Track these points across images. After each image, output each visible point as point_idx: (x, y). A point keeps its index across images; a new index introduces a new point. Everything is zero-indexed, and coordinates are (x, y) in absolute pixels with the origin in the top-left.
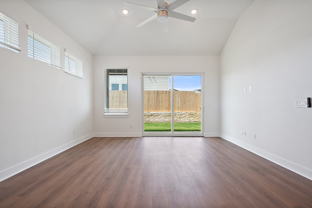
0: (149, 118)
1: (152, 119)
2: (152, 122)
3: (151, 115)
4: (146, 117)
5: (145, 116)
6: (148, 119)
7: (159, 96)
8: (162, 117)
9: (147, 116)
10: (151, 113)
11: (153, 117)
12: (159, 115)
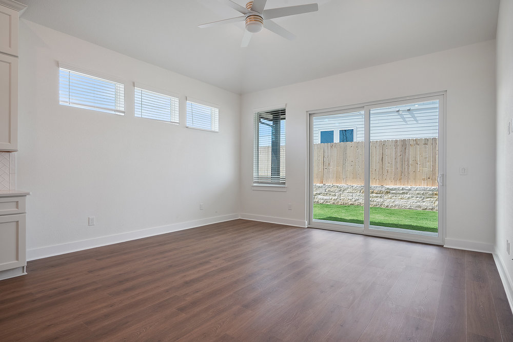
0: (381, 197)
1: (388, 201)
2: (387, 206)
3: (387, 193)
4: (374, 195)
5: (373, 192)
6: (379, 200)
7: (407, 151)
8: (412, 197)
9: (377, 193)
10: (388, 186)
11: (390, 196)
12: (407, 193)
